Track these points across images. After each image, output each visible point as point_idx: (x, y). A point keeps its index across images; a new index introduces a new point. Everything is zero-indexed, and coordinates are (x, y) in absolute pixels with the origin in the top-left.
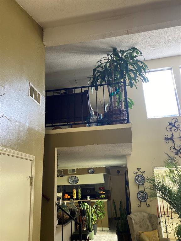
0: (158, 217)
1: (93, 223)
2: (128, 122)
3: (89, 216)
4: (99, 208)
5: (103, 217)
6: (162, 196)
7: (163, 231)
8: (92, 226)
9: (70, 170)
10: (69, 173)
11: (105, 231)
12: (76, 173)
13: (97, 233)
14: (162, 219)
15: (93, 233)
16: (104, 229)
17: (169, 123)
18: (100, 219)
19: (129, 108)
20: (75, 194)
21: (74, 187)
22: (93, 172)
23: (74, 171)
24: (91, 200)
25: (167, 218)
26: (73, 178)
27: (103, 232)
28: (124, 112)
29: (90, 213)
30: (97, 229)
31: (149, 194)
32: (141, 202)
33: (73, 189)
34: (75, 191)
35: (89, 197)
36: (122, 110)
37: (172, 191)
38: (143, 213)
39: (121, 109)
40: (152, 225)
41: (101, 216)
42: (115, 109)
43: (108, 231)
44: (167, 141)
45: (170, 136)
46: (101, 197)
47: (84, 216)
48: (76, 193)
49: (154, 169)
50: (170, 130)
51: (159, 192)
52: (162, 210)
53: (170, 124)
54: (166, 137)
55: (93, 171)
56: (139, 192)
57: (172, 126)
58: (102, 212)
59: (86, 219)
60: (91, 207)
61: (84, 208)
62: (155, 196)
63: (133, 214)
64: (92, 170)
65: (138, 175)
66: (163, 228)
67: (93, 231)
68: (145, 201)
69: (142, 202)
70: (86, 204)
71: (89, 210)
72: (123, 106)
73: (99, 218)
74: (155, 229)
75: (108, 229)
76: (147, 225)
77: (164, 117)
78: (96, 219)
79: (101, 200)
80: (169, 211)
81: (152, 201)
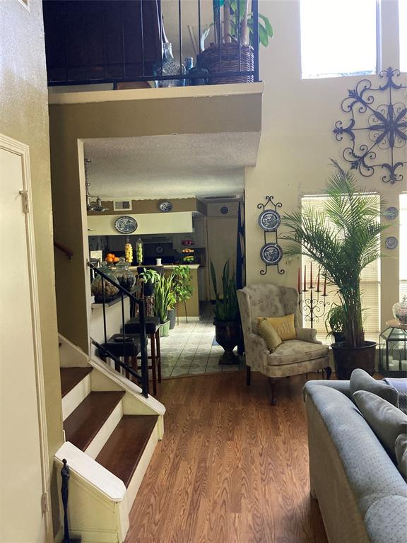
0: (298, 292)
1: (169, 308)
2: (256, 80)
3: (160, 295)
4: (181, 282)
5: (188, 297)
6: (312, 252)
7: (304, 317)
8: (165, 312)
9: (116, 203)
10: (115, 210)
11: (192, 322)
12: (131, 209)
13: (176, 327)
14: (305, 296)
15: (167, 324)
16: (190, 318)
17: (350, 92)
18: (182, 301)
19: (260, 45)
20: (131, 254)
21: (128, 240)
22: (169, 209)
23: (126, 204)
24: (165, 267)
25: (315, 294)
26: (125, 221)
27: (188, 325)
28: (248, 54)
29: (162, 290)
30: (176, 320)
31: (284, 250)
32: (267, 265)
33: (126, 242)
34: (130, 249)
35: (159, 261)
36: (244, 47)
37: (334, 241)
38: (269, 285)
39: (241, 45)
40: (285, 306)
41: (185, 295)
42: (226, 45)
43: (197, 322)
44: (339, 136)
45: (345, 125)
46: (185, 259)
47: (150, 295)
48: (131, 252)
49: (302, 199)
50: (349, 109)
51: (306, 244)
52: (308, 280)
53: (353, 94)
54: (339, 126)
55: (170, 206)
56: (266, 245)
57: (354, 100)
58: (187, 288)
59: (155, 300)
60: (163, 279)
61: (149, 281)
62: (297, 253)
63: (249, 287)
64: (166, 204)
65: (267, 211)
66: (306, 312)
67: (169, 322)
68: (276, 264)
69: (269, 264)
70: (154, 272)
71: (160, 284)
72: (246, 36)
73: (180, 300)
74: (290, 314)
75: (197, 318)
76: (276, 306)
77: (341, 76)
78: (174, 300)
79: (185, 266)
80: (322, 280)
81: (290, 262)
